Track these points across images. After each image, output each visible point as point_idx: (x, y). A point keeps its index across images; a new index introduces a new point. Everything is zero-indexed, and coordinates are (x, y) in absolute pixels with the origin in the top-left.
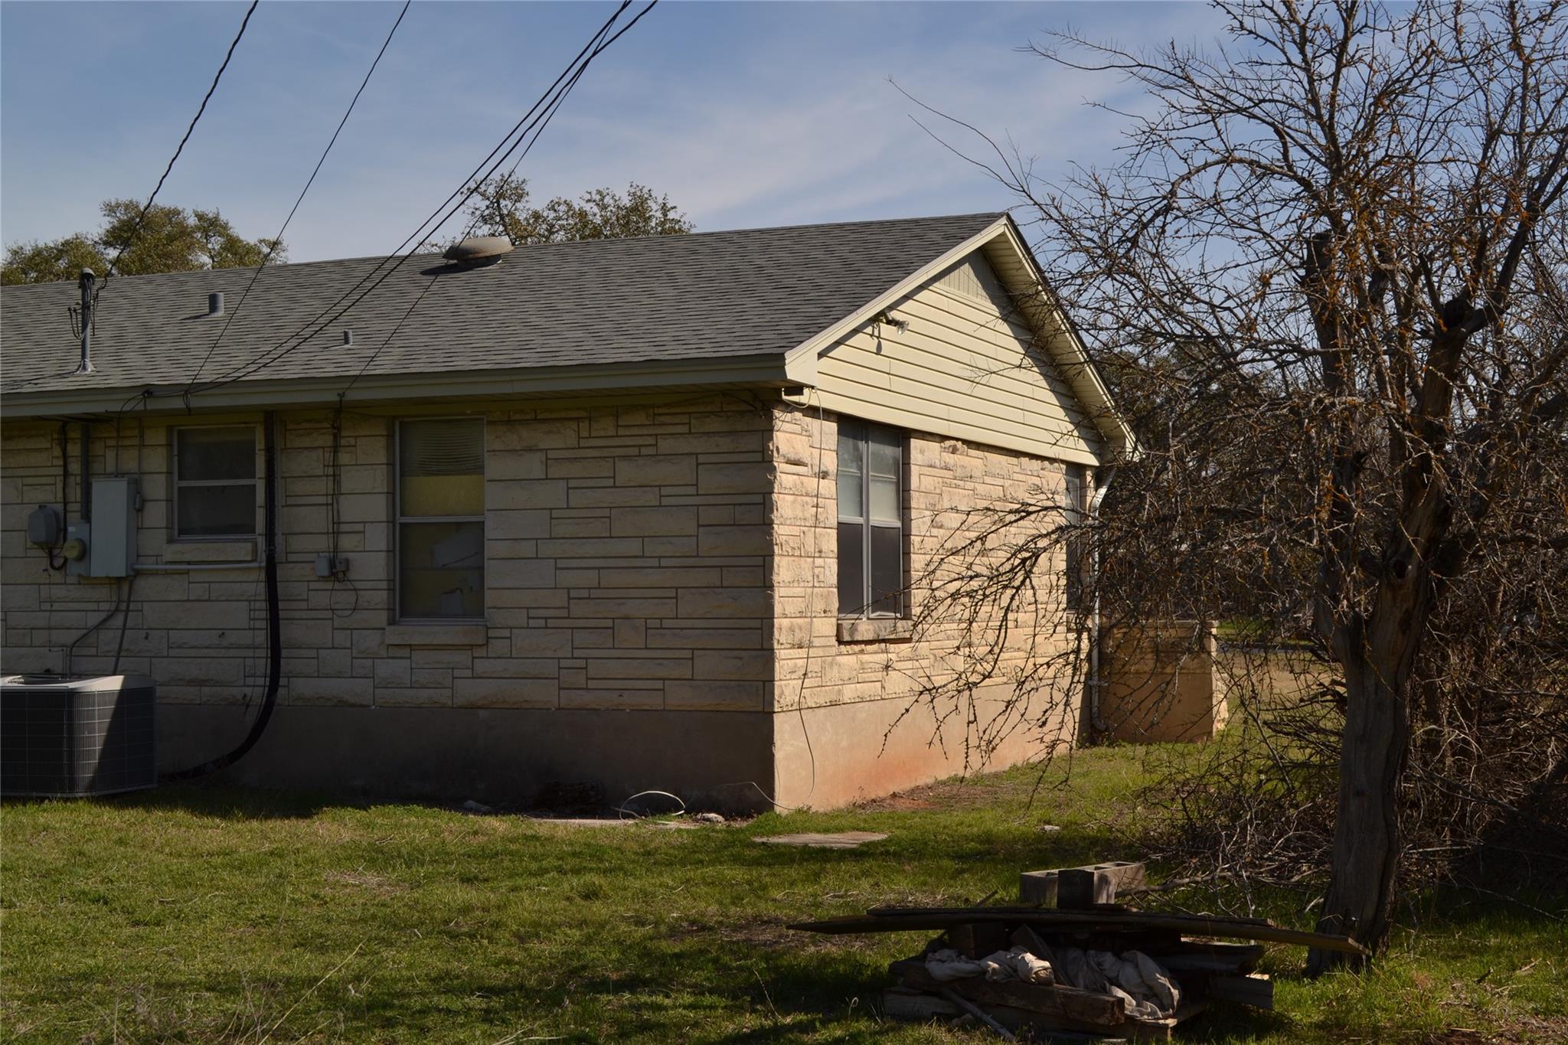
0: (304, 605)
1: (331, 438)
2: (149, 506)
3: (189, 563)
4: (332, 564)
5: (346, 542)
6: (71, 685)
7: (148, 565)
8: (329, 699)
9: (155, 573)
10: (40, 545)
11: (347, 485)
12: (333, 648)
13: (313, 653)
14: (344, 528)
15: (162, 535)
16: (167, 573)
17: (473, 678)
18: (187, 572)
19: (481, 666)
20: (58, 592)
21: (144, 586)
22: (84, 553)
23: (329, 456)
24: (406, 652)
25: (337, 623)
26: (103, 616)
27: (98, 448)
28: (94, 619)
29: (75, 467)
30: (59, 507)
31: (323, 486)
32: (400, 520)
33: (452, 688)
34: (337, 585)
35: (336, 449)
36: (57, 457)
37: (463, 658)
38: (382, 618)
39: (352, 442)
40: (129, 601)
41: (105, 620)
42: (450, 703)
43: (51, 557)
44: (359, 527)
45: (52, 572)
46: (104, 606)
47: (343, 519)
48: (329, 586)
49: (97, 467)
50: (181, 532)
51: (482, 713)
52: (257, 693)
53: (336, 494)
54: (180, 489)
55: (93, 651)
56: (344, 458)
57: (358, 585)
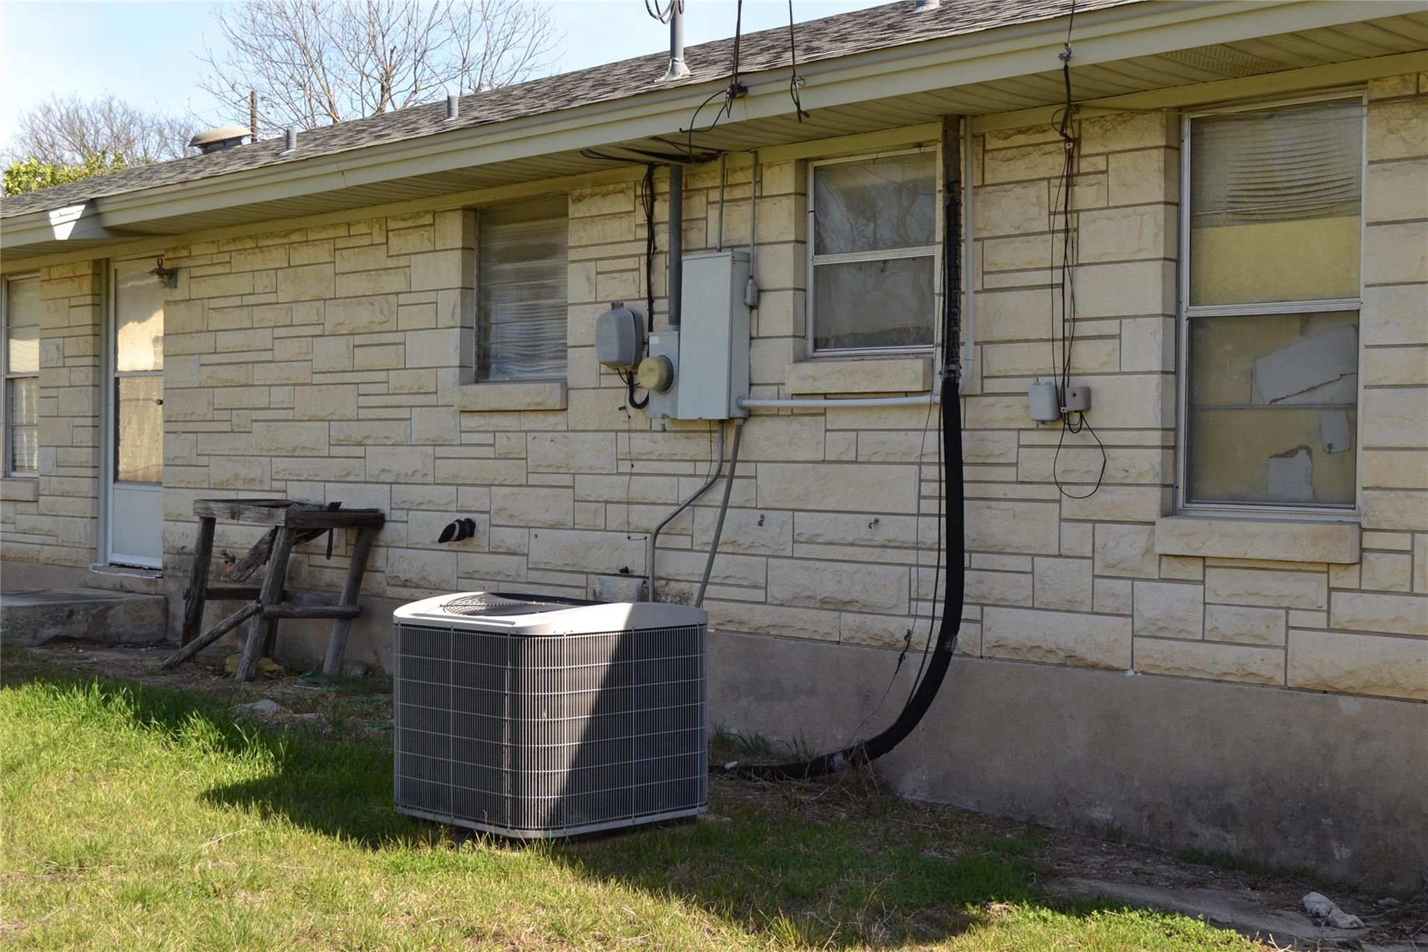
0: (1009, 474)
1: (1062, 159)
2: (768, 301)
3: (825, 396)
4: (1060, 399)
5: (1086, 356)
6: (521, 621)
7: (762, 399)
8: (1050, 651)
9: (775, 414)
10: (615, 366)
11: (1088, 248)
12: (1060, 556)
13: (1024, 564)
14: (1083, 329)
15: (786, 348)
16: (793, 414)
17: (1329, 630)
18: (823, 412)
19: (1346, 608)
20: (640, 444)
21: (754, 430)
22: (668, 383)
23: (1058, 194)
24: (1195, 571)
25: (1069, 509)
26: (700, 484)
27: (696, 206)
28: (689, 488)
29: (663, 239)
30: (643, 307)
31: (1047, 251)
32: (1188, 311)
33: (1286, 648)
34: (1069, 438)
35: (1070, 180)
36: (641, 225)
37: (1310, 588)
38: (1151, 501)
39: (1100, 163)
40: (734, 461)
41: (703, 491)
42: (1280, 680)
43: (632, 386)
44: (1110, 328)
45: (632, 411)
46: (703, 468)
47: (1081, 313)
48: (1054, 438)
49: (694, 237)
50: (816, 346)
51: (1346, 703)
52: (925, 630)
53: (1069, 266)
54: (816, 268)
55: (685, 542)
56: (1085, 195)
57: (1106, 438)
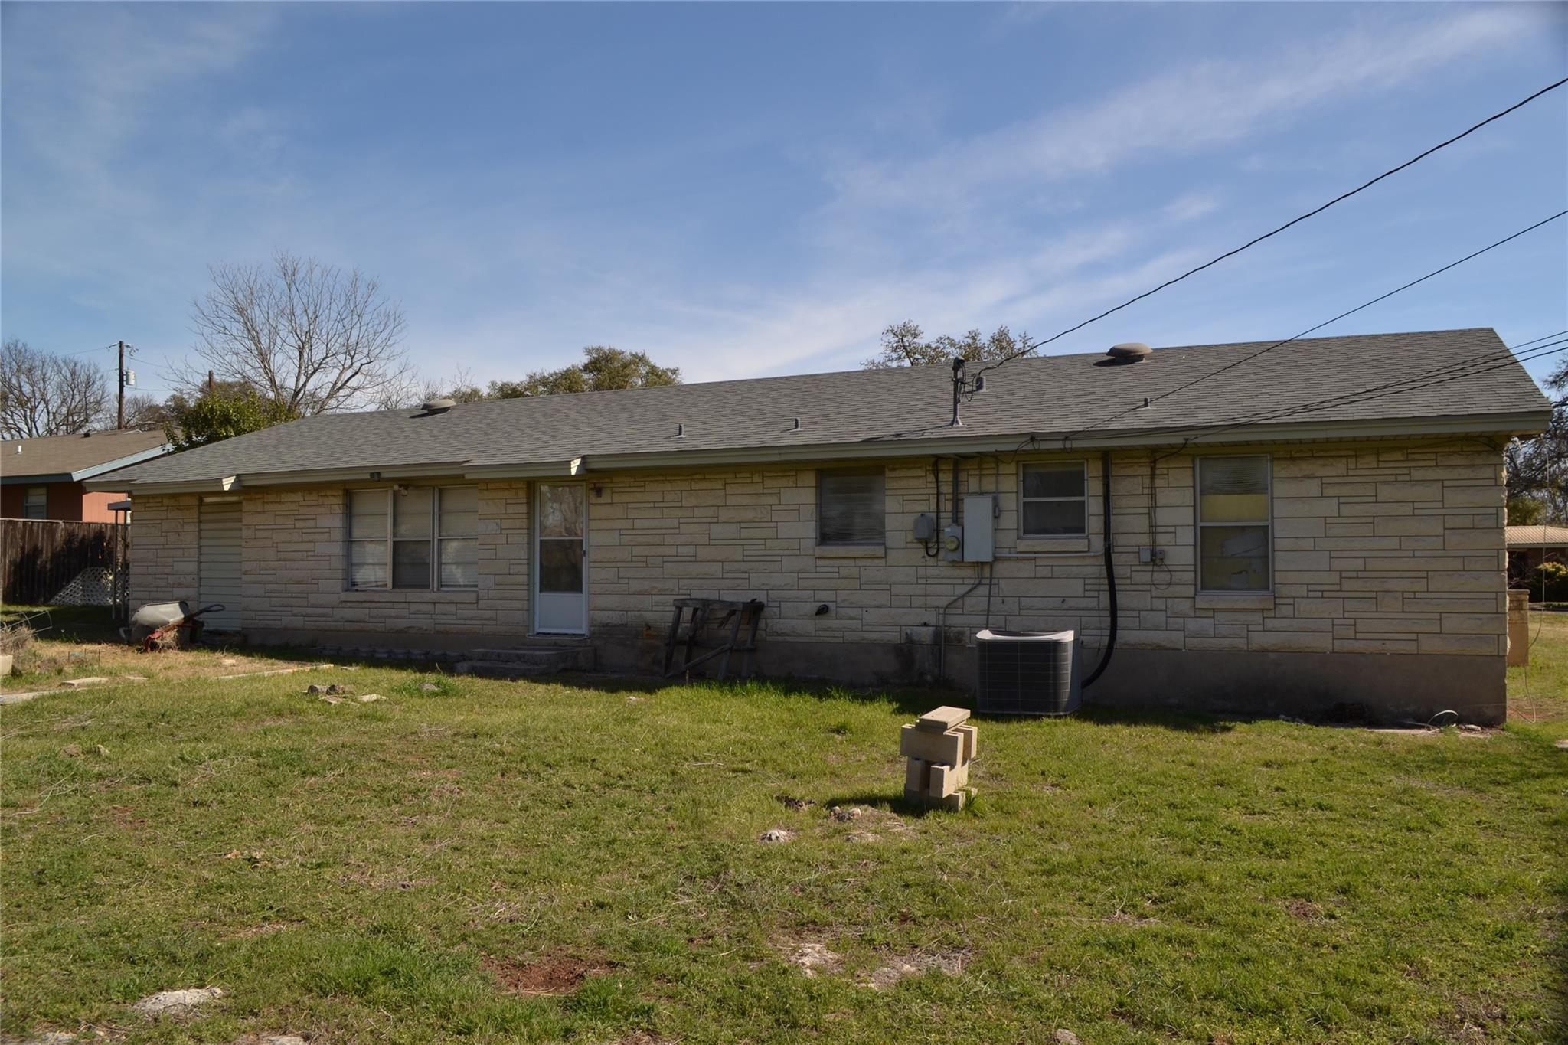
0: (1128, 581)
1: (1149, 469)
2: (1004, 516)
3: (1035, 553)
4: (1153, 554)
5: (1161, 539)
7: (1005, 553)
8: (1150, 645)
9: (1009, 559)
10: (919, 540)
11: (1161, 501)
12: (1152, 610)
13: (1136, 614)
14: (1159, 529)
15: (1013, 535)
16: (1017, 559)
17: (1264, 631)
18: (1035, 559)
19: (1270, 623)
20: (931, 571)
21: (999, 567)
22: (961, 545)
23: (1147, 482)
24: (1210, 613)
25: (1154, 593)
26: (968, 588)
27: (963, 476)
28: (960, 590)
29: (946, 489)
30: (934, 515)
31: (1145, 501)
32: (1200, 524)
33: (1247, 638)
34: (1156, 568)
35: (1153, 476)
36: (930, 482)
37: (1257, 618)
38: (1190, 591)
39: (1165, 472)
40: (991, 578)
41: (970, 591)
42: (1246, 648)
43: (927, 549)
44: (1172, 529)
45: (928, 558)
46: (972, 581)
47: (1158, 524)
48: (1150, 568)
49: (962, 488)
50: (1025, 532)
51: (1270, 654)
52: (1106, 641)
53: (1153, 508)
54: (1025, 503)
55: (960, 611)
56: (1158, 482)
57: (1171, 568)
